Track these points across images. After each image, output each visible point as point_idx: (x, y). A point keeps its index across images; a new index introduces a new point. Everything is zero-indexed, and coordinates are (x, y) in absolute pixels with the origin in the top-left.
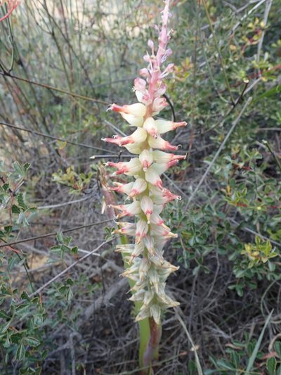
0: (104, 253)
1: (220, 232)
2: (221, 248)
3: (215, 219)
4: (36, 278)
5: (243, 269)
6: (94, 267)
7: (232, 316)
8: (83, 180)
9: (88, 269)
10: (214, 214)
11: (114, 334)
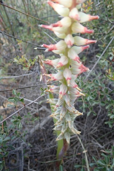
0: (40, 102)
1: (102, 94)
2: (102, 102)
3: (100, 88)
4: (8, 112)
6: (36, 109)
8: (30, 63)
9: (32, 109)
10: (100, 84)
11: (44, 141)
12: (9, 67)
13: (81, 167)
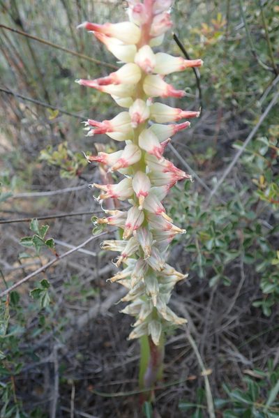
1: (248, 236)
2: (248, 255)
3: (243, 221)
5: (273, 283)
6: (92, 269)
7: (256, 337)
8: (79, 161)
9: (84, 270)
10: (243, 213)
11: (114, 347)
12: (35, 173)
13: (194, 409)
